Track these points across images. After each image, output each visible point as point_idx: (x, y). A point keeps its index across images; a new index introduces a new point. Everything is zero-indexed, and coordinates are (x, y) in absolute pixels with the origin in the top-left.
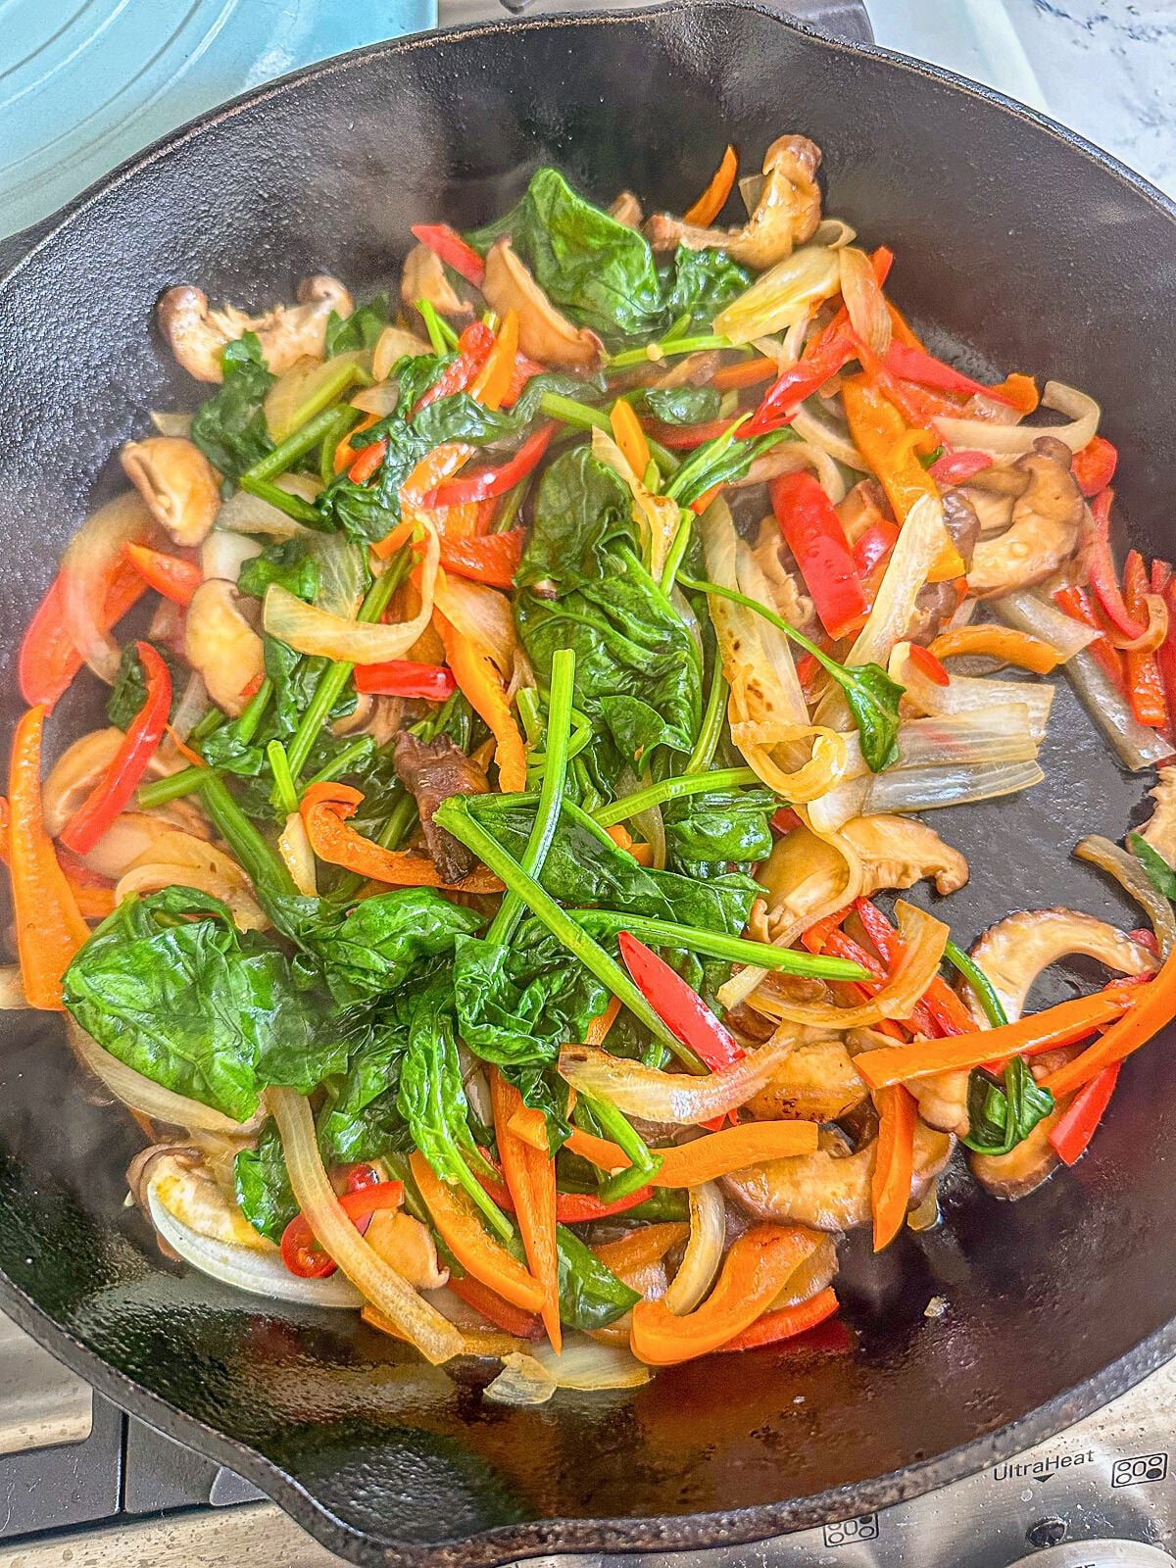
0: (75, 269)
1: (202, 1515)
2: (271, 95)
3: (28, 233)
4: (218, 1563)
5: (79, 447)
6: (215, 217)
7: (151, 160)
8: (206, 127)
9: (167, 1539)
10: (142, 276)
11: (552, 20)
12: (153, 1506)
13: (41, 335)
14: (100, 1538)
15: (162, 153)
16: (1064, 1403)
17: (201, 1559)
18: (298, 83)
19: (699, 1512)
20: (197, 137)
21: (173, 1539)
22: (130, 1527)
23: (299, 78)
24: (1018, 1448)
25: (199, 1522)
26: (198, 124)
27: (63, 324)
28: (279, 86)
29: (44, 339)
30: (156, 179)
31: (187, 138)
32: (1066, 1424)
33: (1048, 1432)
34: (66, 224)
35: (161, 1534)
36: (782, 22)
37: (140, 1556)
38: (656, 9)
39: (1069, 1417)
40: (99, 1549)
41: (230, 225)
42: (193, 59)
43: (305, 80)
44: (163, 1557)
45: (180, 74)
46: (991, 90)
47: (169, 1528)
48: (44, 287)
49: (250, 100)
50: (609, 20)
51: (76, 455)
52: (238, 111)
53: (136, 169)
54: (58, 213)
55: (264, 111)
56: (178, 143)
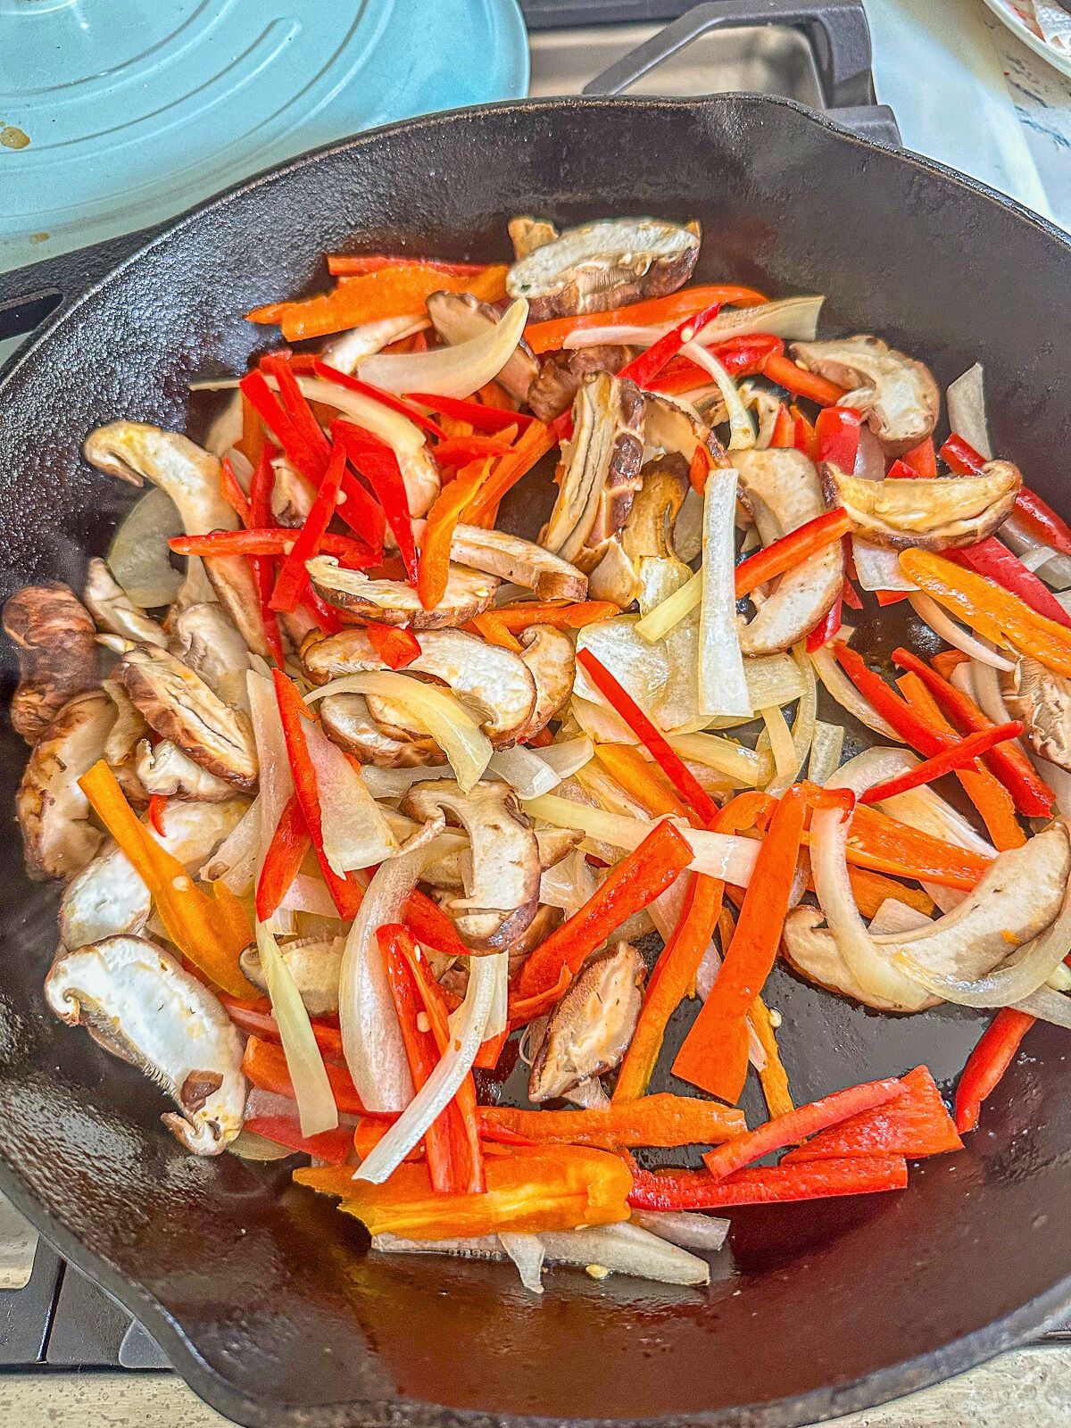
0: (184, 264)
1: (112, 1376)
2: (366, 141)
3: (149, 231)
4: (118, 1423)
5: (165, 413)
6: (307, 236)
7: (260, 182)
8: (310, 161)
9: (78, 1393)
10: (239, 278)
11: (612, 101)
12: (72, 1360)
13: (147, 314)
14: (18, 1381)
15: (269, 178)
16: (907, 1370)
17: (105, 1418)
18: (392, 133)
19: (540, 1415)
20: (301, 169)
21: (82, 1394)
22: (47, 1376)
23: (393, 129)
24: (857, 1406)
25: (108, 1382)
26: (303, 157)
27: (167, 308)
28: (375, 134)
29: (149, 318)
30: (263, 199)
31: (292, 168)
32: (908, 1390)
33: (888, 1395)
34: (181, 227)
35: (73, 1387)
36: (810, 118)
37: (50, 1405)
38: (702, 99)
39: (911, 1384)
40: (16, 1391)
41: (318, 244)
42: (313, 112)
43: (397, 131)
44: (72, 1410)
45: (300, 123)
46: (988, 187)
47: (81, 1383)
48: (155, 276)
49: (349, 142)
50: (661, 105)
51: (161, 419)
52: (337, 151)
53: (246, 189)
54: (176, 218)
55: (360, 153)
56: (286, 171)
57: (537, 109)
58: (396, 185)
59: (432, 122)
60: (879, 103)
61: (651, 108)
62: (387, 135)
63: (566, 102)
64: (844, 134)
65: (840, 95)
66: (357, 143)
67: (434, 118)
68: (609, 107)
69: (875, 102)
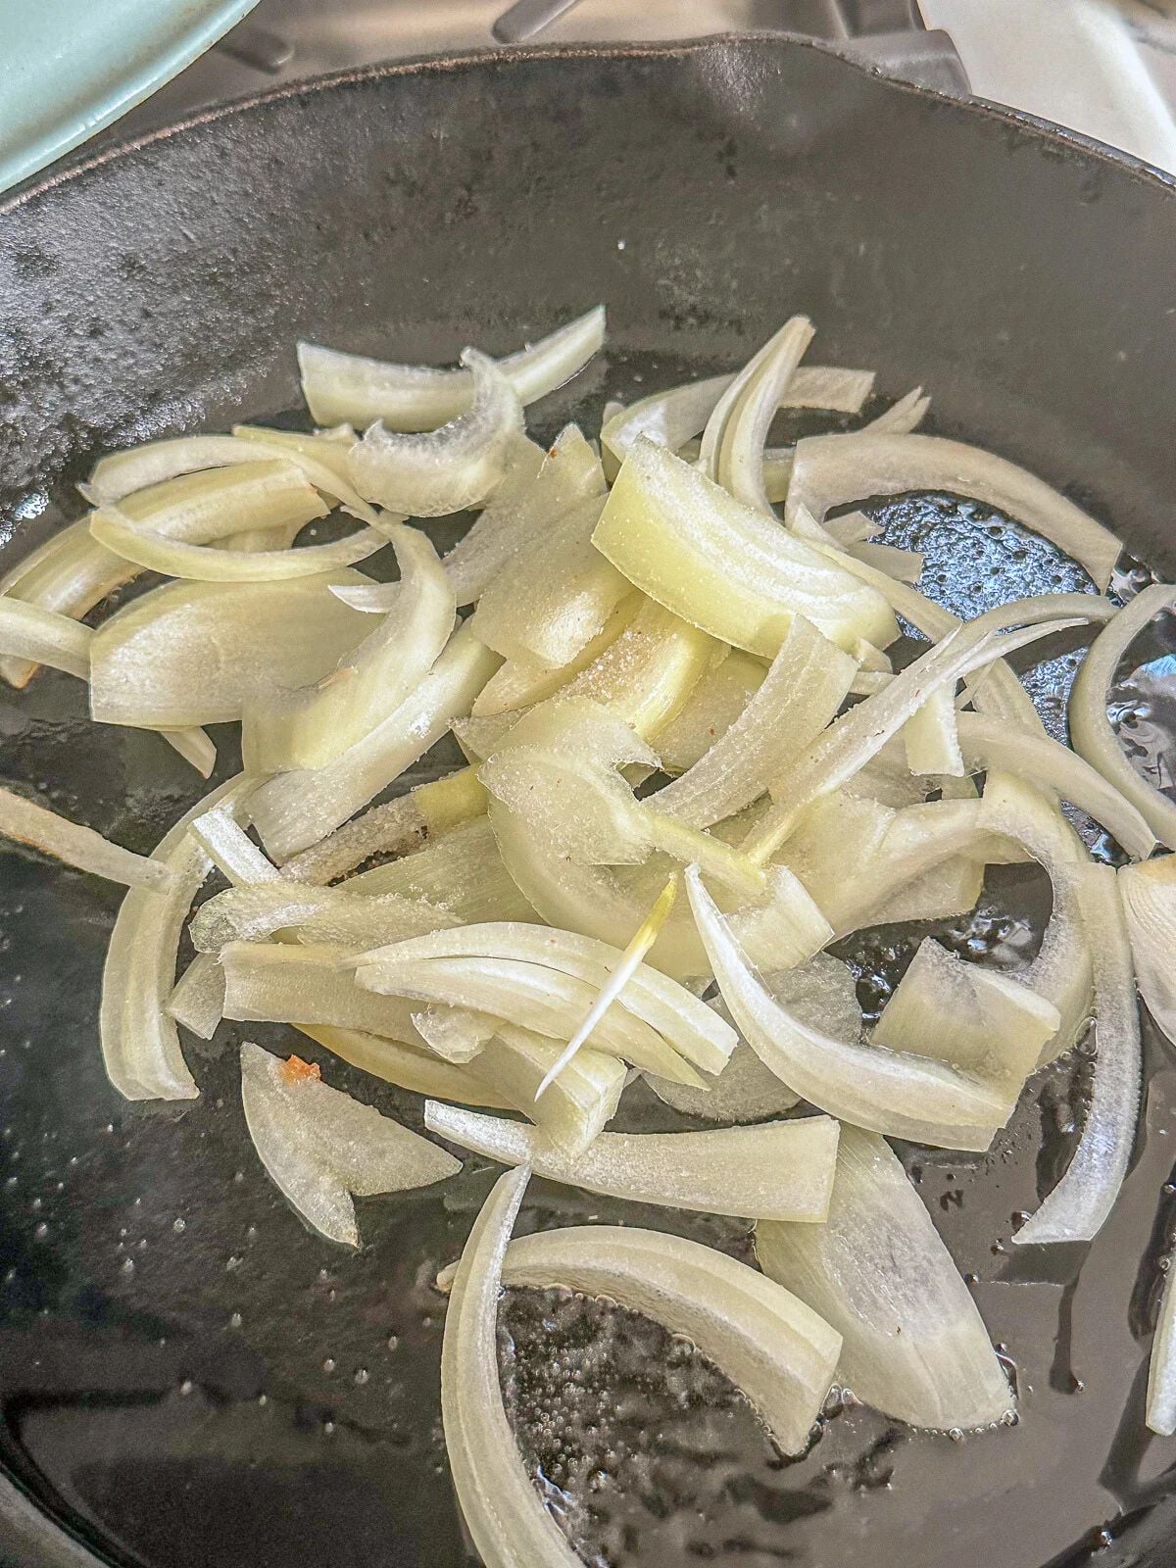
18: (246, 106)
30: (59, 204)
38: (692, 43)
46: (1104, 144)
50: (635, 53)
57: (456, 65)
58: (253, 178)
59: (304, 88)
60: (929, 28)
61: (619, 58)
62: (239, 108)
63: (498, 54)
64: (897, 81)
65: (868, 15)
66: (196, 121)
67: (307, 83)
68: (560, 58)
69: (921, 24)
